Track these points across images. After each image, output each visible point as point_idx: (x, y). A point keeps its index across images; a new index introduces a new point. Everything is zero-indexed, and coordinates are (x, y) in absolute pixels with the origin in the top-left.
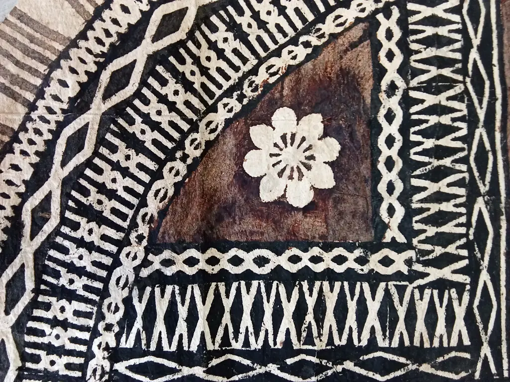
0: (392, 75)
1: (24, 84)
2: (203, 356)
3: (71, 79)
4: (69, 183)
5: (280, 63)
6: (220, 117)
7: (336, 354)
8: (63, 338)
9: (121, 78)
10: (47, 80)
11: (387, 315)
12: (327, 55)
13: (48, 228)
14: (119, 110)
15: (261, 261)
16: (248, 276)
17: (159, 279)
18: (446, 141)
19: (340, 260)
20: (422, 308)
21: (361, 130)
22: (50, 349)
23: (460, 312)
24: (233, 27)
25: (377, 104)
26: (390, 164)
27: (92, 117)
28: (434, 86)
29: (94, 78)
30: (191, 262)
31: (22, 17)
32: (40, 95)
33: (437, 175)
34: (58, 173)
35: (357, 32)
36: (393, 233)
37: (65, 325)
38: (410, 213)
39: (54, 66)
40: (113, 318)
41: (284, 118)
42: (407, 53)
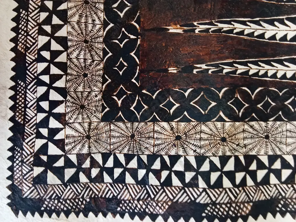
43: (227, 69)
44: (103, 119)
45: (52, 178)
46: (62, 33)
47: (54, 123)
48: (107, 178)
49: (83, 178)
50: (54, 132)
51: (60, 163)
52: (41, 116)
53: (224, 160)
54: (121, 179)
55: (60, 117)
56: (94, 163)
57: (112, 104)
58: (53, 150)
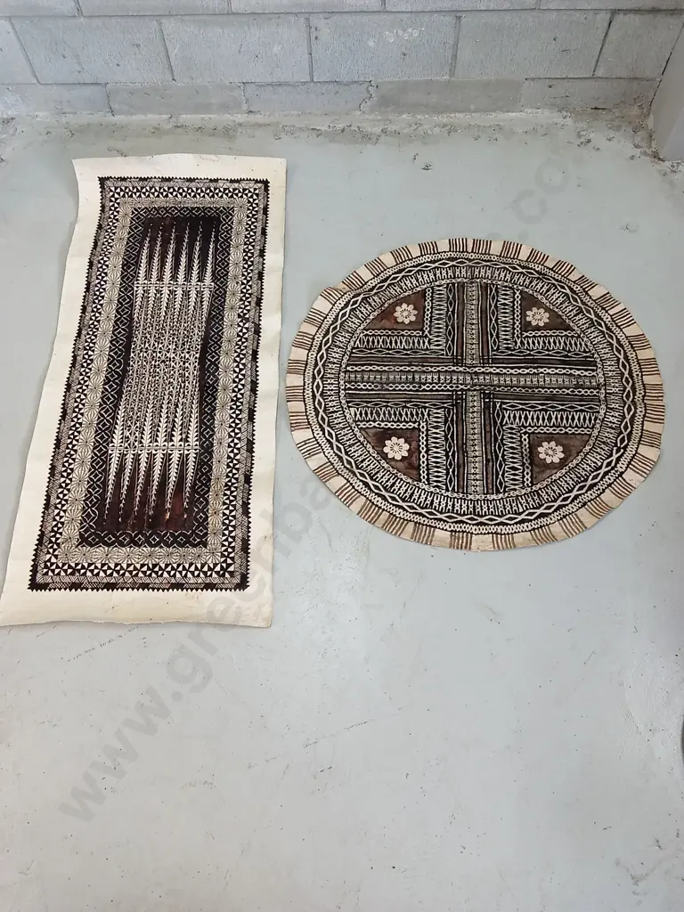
0: (376, 424)
1: (378, 511)
2: (447, 470)
3: (377, 499)
4: (404, 500)
5: (371, 450)
6: (386, 465)
7: (447, 440)
8: (443, 503)
9: (376, 487)
10: (377, 506)
11: (436, 427)
12: (369, 440)
13: (415, 506)
14: (385, 488)
15: (423, 456)
16: (427, 460)
17: (428, 480)
18: (392, 413)
19: (423, 438)
20: (434, 420)
21: (390, 432)
22: (446, 506)
23: (435, 411)
24: (362, 462)
25: (383, 428)
26: (398, 426)
27: (387, 495)
28: (379, 415)
29: (376, 494)
30: (424, 472)
31: (359, 512)
32: (380, 508)
33: (401, 415)
34: (401, 503)
35: (364, 433)
36: (416, 425)
37: (440, 502)
38: (410, 421)
39: (373, 503)
40: (438, 491)
41: (386, 450)
42: (369, 421)
43: (187, 494)
44: (206, 547)
45: (231, 569)
46: (163, 566)
47: (206, 569)
48: (233, 545)
49: (232, 555)
50: (210, 569)
51: (224, 565)
52: (202, 575)
53: (225, 495)
54: (233, 538)
55: (203, 566)
56: (226, 550)
57: (199, 544)
58: (218, 568)
